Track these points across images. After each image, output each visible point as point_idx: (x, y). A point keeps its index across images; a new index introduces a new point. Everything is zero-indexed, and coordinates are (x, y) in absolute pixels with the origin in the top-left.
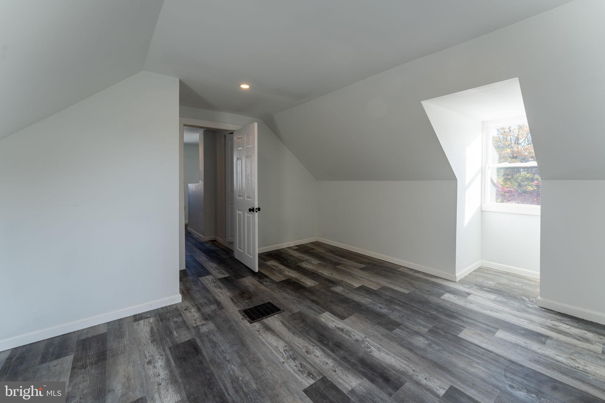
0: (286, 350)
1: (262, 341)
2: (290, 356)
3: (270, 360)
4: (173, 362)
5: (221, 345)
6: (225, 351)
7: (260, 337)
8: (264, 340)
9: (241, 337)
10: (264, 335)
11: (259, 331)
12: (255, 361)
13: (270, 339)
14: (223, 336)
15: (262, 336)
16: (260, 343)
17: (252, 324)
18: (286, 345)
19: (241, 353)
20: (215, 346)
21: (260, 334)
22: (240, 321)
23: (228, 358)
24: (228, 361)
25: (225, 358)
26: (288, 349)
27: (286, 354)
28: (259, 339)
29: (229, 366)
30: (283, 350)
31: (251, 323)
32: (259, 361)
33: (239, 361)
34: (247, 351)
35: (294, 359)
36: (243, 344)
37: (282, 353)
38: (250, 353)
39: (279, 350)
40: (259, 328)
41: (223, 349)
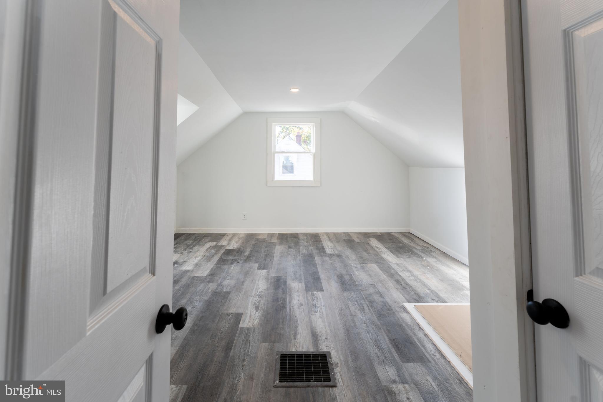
0: (314, 312)
1: (329, 326)
2: (315, 308)
3: (332, 311)
4: (417, 343)
5: (370, 340)
6: (366, 332)
7: (328, 332)
8: (327, 327)
9: (348, 339)
10: (324, 332)
11: (326, 338)
12: (343, 315)
13: (321, 326)
14: (366, 349)
15: (326, 332)
16: (332, 326)
17: (328, 351)
18: (311, 316)
19: (352, 324)
20: (376, 341)
21: (327, 334)
22: (341, 363)
23: (365, 325)
24: (365, 323)
25: (367, 327)
26: (313, 312)
27: (317, 310)
28: (331, 331)
29: (364, 319)
30: (317, 313)
31: (329, 353)
32: (340, 314)
33: (355, 319)
34: (347, 324)
35: (315, 305)
36: (348, 332)
37: (319, 312)
38: (344, 321)
39: (320, 314)
40: (324, 342)
41: (368, 335)
